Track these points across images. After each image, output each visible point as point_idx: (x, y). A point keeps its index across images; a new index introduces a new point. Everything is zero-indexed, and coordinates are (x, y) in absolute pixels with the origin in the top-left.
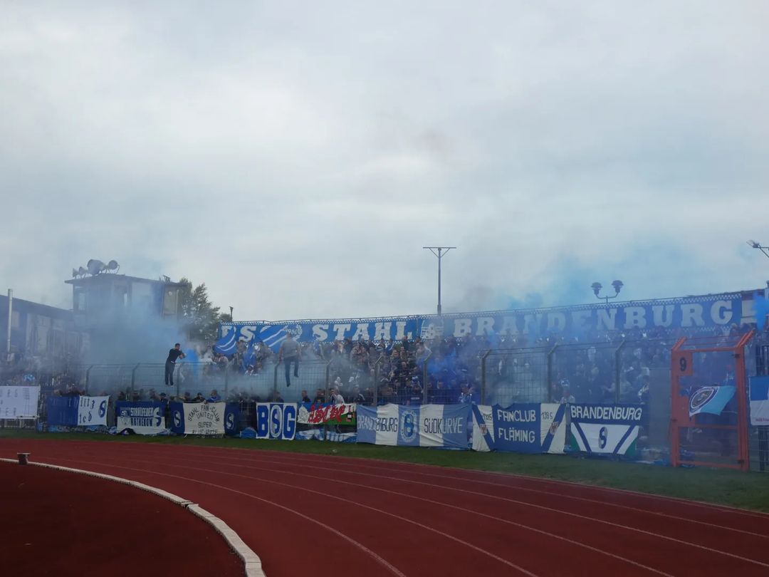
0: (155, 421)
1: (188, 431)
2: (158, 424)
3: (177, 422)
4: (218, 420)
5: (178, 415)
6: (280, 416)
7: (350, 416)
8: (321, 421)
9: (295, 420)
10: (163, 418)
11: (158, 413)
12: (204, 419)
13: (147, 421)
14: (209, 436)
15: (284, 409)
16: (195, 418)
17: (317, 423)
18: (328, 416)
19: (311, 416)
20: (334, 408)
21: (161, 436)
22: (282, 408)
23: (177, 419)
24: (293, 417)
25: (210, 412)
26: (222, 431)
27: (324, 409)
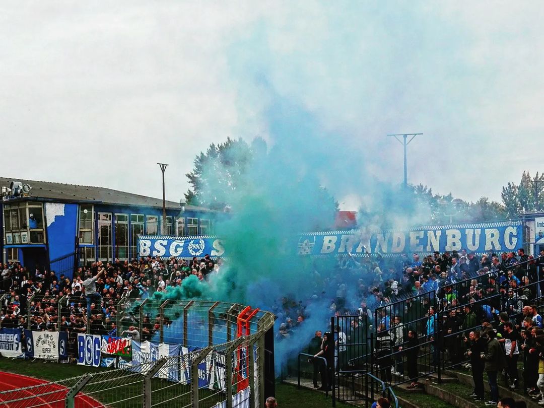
0: (15, 346)
1: (36, 356)
2: (17, 349)
3: (29, 347)
4: (54, 347)
5: (29, 342)
6: (91, 346)
7: (128, 349)
8: (114, 352)
9: (99, 350)
10: (20, 343)
11: (17, 339)
12: (46, 346)
13: (9, 346)
14: (49, 361)
15: (94, 339)
16: (40, 344)
17: (112, 354)
18: (118, 348)
19: (109, 347)
20: (120, 342)
21: (19, 359)
22: (92, 339)
23: (29, 345)
24: (99, 347)
25: (49, 339)
26: (57, 357)
27: (116, 342)
